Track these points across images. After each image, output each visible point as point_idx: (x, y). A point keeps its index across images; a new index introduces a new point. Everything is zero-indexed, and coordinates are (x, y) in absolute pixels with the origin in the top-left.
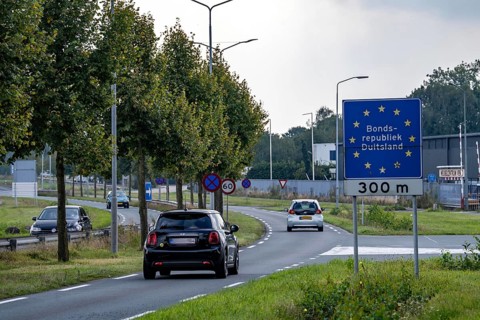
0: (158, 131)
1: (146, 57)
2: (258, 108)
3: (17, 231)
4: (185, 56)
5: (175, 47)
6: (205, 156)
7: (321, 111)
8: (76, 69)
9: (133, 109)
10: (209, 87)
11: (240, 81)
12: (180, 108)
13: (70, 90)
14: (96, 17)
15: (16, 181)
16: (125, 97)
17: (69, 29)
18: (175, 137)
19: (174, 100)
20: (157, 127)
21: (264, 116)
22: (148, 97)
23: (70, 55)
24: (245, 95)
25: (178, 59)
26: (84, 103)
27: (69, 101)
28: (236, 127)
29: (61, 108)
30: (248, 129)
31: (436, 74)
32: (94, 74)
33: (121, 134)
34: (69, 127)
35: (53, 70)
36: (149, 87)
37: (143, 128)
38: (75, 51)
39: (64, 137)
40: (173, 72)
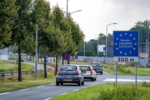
0: (50, 40)
1: (47, 15)
2: (82, 33)
3: (3, 71)
4: (59, 15)
5: (56, 12)
6: (65, 48)
7: (101, 34)
8: (25, 19)
9: (42, 32)
10: (67, 26)
11: (76, 24)
12: (58, 32)
13: (23, 25)
14: (32, 2)
15: (1, 55)
16: (40, 28)
17: (24, 6)
18: (56, 41)
19: (56, 30)
20: (50, 38)
21: (84, 35)
22: (48, 28)
23: (24, 14)
24: (78, 29)
25: (57, 16)
26: (28, 30)
27: (23, 29)
28: (74, 39)
29: (20, 31)
30: (79, 39)
31: (138, 23)
32: (31, 21)
33: (39, 40)
34: (23, 38)
35: (18, 19)
36: (48, 25)
37: (46, 38)
38: (25, 13)
39: (21, 41)
40: (55, 21)
